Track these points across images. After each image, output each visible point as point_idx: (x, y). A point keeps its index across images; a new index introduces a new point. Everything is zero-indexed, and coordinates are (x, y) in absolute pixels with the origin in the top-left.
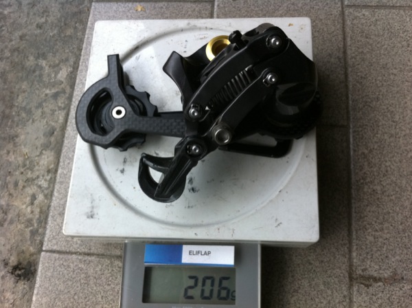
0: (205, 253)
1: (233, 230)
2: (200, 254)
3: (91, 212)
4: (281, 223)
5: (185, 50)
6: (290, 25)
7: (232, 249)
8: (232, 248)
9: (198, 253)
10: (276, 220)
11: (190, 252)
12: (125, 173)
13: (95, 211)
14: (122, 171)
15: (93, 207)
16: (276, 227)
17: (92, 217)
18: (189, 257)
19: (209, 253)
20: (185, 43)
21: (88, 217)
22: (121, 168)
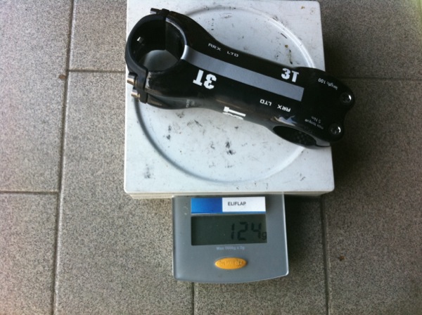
0: (241, 204)
1: (267, 184)
2: (237, 205)
3: (147, 173)
4: (304, 177)
5: (212, 28)
6: (302, 8)
7: (263, 200)
9: (235, 203)
10: (301, 175)
11: (229, 203)
12: (171, 139)
13: (151, 172)
14: (169, 137)
15: (148, 169)
16: (301, 180)
17: (149, 177)
18: (228, 207)
19: (245, 203)
20: (212, 21)
21: (145, 177)
22: (167, 134)
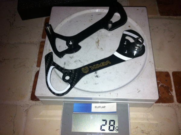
1: (117, 94)
2: (100, 108)
4: (140, 91)
10: (138, 89)
16: (138, 92)
18: (95, 109)
19: (105, 107)
20: (91, 16)
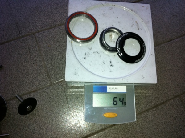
0: (116, 88)
1: (128, 80)
3: (75, 73)
5: (105, 13)
6: (143, 6)
8: (125, 87)
9: (113, 88)
10: (143, 76)
11: (110, 88)
13: (77, 72)
14: (85, 58)
16: (143, 79)
18: (109, 90)
20: (104, 10)
21: (74, 75)
22: (84, 57)
